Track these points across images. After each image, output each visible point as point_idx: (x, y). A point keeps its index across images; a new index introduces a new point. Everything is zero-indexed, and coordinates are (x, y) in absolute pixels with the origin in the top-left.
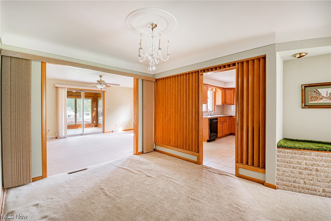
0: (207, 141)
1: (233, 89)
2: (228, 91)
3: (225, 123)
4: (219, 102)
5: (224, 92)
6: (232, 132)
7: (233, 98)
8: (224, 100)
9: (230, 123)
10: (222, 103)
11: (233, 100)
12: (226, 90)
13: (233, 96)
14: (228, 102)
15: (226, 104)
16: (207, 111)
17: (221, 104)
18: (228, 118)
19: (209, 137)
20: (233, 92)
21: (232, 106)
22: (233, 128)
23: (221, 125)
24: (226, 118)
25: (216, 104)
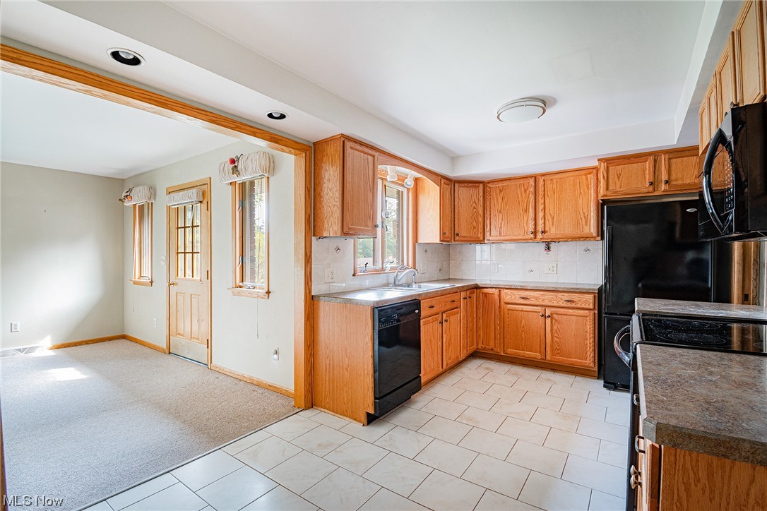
0: (364, 419)
1: (481, 185)
2: (463, 193)
3: (452, 319)
4: (431, 231)
5: (448, 195)
6: (480, 346)
7: (481, 219)
8: (448, 223)
9: (472, 315)
10: (443, 234)
11: (481, 226)
12: (457, 185)
13: (481, 211)
14: (463, 233)
15: (457, 238)
16: (383, 269)
17: (438, 241)
18: (463, 294)
19: (375, 398)
20: (481, 194)
21: (478, 247)
22: (481, 333)
23: (437, 326)
24: (456, 297)
25: (420, 241)
